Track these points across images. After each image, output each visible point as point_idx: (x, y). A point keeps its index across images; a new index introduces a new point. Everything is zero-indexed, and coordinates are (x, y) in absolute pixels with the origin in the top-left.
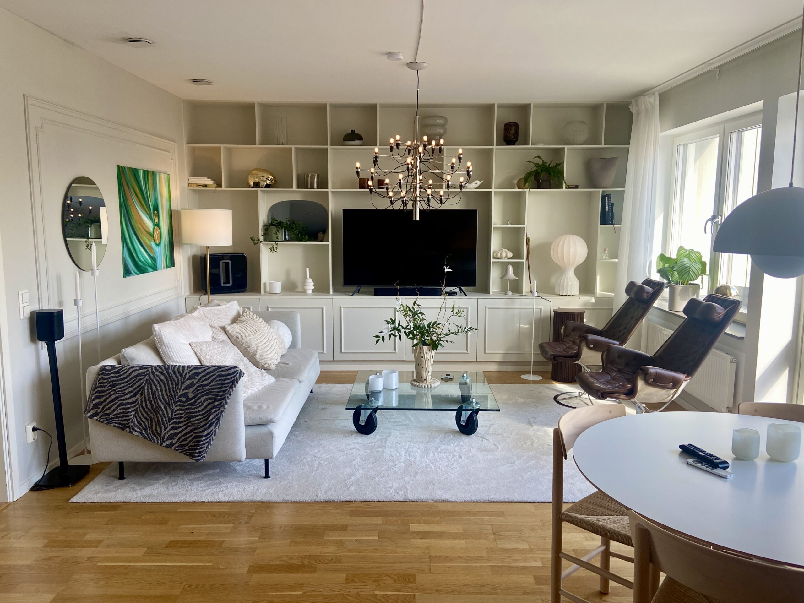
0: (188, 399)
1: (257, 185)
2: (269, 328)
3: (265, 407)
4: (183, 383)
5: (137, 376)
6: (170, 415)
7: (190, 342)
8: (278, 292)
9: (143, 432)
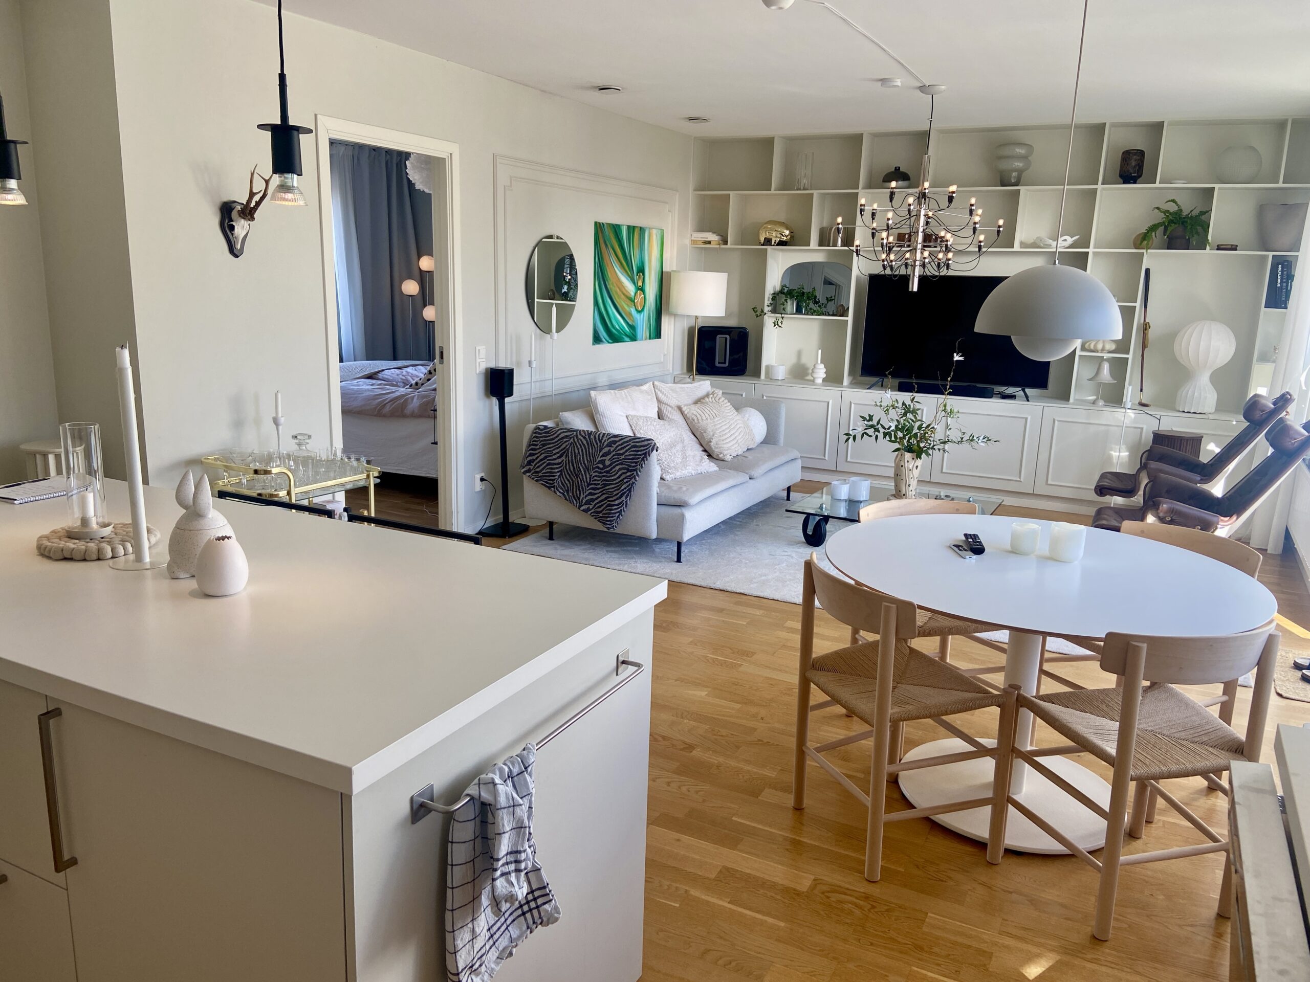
0: (605, 467)
1: (768, 242)
2: (734, 415)
3: (684, 489)
4: (601, 450)
5: (563, 438)
6: (588, 480)
7: (628, 414)
8: (780, 378)
9: (565, 494)
